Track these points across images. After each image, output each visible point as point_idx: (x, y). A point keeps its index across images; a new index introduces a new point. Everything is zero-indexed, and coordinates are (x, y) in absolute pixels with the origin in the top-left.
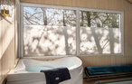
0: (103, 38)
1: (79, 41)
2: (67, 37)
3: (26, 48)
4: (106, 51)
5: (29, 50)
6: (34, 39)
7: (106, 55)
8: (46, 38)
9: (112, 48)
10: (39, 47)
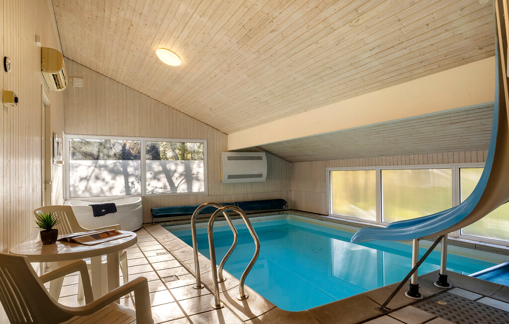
0: (176, 175)
1: (142, 179)
2: (127, 176)
3: (71, 189)
4: (182, 188)
5: (75, 192)
6: (81, 179)
7: (181, 195)
8: (97, 178)
9: (190, 186)
10: (87, 189)
